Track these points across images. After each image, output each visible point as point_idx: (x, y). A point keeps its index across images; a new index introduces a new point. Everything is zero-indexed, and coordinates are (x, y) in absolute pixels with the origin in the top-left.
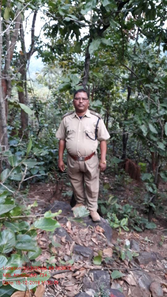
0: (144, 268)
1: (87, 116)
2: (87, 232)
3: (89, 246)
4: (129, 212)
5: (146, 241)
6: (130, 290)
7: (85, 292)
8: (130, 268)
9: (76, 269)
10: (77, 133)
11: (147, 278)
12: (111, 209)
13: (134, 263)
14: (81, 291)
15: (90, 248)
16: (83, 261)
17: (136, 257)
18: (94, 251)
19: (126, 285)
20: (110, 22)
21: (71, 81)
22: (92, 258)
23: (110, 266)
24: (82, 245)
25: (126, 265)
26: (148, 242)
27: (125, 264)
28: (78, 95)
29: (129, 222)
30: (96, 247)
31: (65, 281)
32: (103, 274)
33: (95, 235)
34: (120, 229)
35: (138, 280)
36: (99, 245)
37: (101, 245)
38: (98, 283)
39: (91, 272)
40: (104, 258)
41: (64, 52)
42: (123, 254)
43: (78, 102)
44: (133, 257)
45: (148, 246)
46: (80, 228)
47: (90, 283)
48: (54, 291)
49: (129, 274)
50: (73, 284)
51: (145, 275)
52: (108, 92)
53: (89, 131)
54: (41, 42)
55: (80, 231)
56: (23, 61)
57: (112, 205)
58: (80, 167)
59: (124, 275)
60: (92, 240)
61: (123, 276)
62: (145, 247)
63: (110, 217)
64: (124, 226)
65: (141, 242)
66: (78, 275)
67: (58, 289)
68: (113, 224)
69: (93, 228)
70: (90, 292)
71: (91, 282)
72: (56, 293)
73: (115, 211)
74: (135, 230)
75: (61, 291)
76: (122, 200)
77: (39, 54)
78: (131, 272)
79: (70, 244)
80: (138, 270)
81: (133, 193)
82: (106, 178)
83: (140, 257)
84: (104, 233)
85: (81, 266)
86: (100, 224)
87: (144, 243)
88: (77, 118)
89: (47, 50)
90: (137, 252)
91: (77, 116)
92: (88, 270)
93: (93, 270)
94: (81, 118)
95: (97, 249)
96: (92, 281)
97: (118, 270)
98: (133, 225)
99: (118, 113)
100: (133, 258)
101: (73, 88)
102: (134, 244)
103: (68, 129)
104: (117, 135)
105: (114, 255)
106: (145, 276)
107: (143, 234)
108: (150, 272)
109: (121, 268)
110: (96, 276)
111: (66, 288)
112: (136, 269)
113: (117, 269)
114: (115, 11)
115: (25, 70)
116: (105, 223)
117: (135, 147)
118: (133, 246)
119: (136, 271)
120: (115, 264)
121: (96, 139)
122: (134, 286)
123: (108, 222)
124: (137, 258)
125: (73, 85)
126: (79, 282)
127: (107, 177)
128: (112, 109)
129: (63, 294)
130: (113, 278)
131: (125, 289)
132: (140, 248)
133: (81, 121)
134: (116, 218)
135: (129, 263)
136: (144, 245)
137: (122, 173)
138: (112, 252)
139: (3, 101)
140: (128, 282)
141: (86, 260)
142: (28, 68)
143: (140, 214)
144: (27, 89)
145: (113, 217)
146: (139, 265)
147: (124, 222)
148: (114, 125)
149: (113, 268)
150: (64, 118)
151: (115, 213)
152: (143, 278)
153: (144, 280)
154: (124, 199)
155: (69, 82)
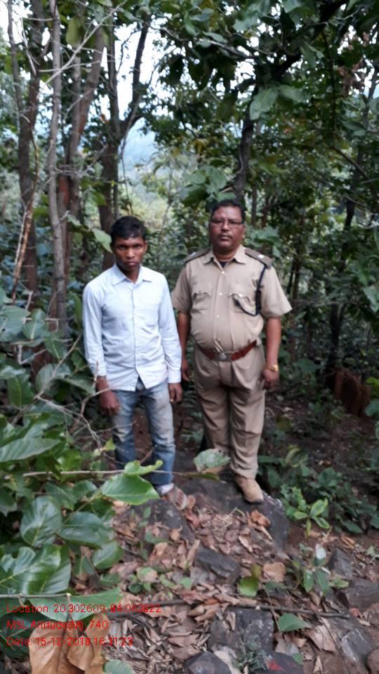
0: (359, 617)
1: (238, 260)
2: (231, 523)
3: (231, 554)
4: (334, 488)
5: (370, 557)
6: (319, 660)
7: (212, 652)
8: (324, 611)
9: (196, 600)
10: (213, 298)
11: (362, 638)
12: (290, 478)
13: (335, 602)
14: (205, 649)
15: (232, 559)
16: (214, 585)
17: (341, 588)
18: (242, 565)
19: (310, 650)
20: (302, 49)
21: (208, 182)
22: (236, 582)
23: (276, 602)
24: (216, 550)
25: (316, 605)
26: (374, 559)
27: (312, 601)
28: (220, 213)
29: (331, 509)
30: (249, 558)
31: (170, 625)
32: (258, 618)
33: (247, 531)
34: (309, 525)
35: (340, 640)
36: (255, 553)
37: (260, 555)
38: (245, 637)
39: (231, 611)
40: (264, 584)
41: (204, 121)
42: (308, 577)
43: (218, 229)
44: (334, 589)
45: (374, 569)
46: (215, 512)
47: (225, 634)
48: (145, 643)
49: (321, 624)
50: (188, 631)
51: (357, 630)
52: (300, 211)
53: (241, 295)
54: (154, 97)
55: (215, 519)
56: (112, 139)
57: (294, 469)
58: (220, 374)
59: (308, 625)
60: (239, 541)
61: (306, 629)
62: (366, 571)
63: (286, 496)
64: (320, 516)
65: (357, 559)
66: (200, 615)
67: (154, 640)
68: (294, 512)
69: (243, 514)
70: (224, 655)
71: (228, 631)
72: (148, 647)
73: (300, 482)
74: (345, 529)
75: (159, 644)
76: (320, 459)
77: (147, 125)
78: (325, 621)
79: (188, 547)
80: (342, 618)
81: (350, 446)
82: (287, 409)
83: (350, 589)
84: (268, 528)
85: (210, 594)
86: (261, 507)
87: (364, 560)
88: (216, 264)
89: (166, 114)
90: (344, 577)
91: (215, 260)
92: (225, 605)
93: (235, 606)
94: (223, 264)
95: (249, 562)
96: (231, 629)
97: (296, 614)
98: (340, 518)
99: (322, 260)
100: (333, 591)
101: (212, 196)
102: (339, 559)
103: (196, 290)
104: (320, 311)
105: (287, 579)
106: (358, 634)
107: (362, 540)
108: (373, 626)
109: (301, 609)
110: (242, 621)
111: (171, 640)
112: (337, 614)
113: (292, 610)
114: (312, 22)
115: (116, 158)
116: (272, 507)
117: (362, 341)
118: (335, 564)
119: (337, 619)
120: (289, 598)
121: (257, 313)
122: (330, 652)
123: (281, 505)
124: (342, 591)
125: (211, 189)
126: (202, 630)
127: (290, 407)
128: (309, 251)
129: (162, 652)
130: (281, 628)
131: (309, 657)
132: (355, 572)
133: (223, 272)
134: (302, 497)
135: (323, 600)
136: (364, 566)
137: (325, 399)
138: (285, 572)
139: (58, 222)
140: (316, 642)
141: (221, 585)
142: (122, 154)
143: (360, 494)
144: (119, 202)
145: (293, 496)
146: (348, 608)
147: (318, 508)
148: (312, 288)
149: (284, 608)
150: (188, 265)
151: (298, 488)
152: (351, 636)
153: (356, 643)
154: (324, 459)
155: (202, 184)
